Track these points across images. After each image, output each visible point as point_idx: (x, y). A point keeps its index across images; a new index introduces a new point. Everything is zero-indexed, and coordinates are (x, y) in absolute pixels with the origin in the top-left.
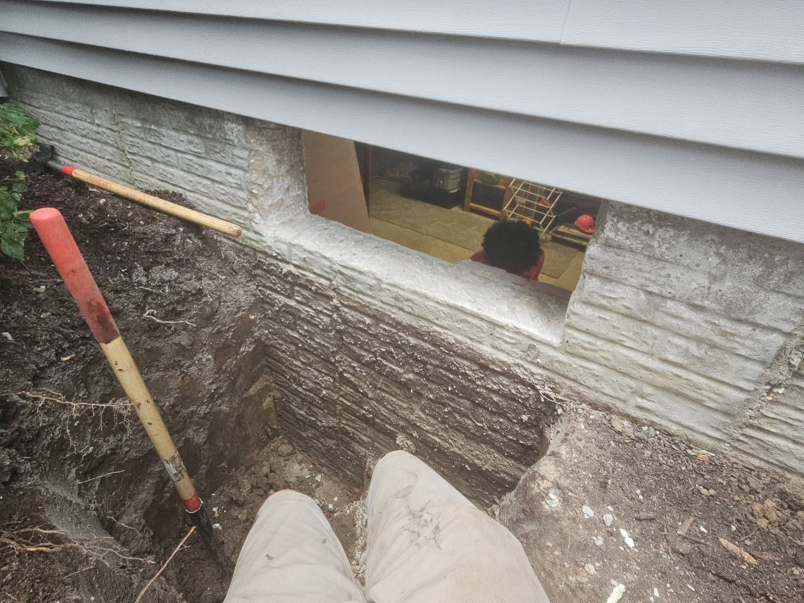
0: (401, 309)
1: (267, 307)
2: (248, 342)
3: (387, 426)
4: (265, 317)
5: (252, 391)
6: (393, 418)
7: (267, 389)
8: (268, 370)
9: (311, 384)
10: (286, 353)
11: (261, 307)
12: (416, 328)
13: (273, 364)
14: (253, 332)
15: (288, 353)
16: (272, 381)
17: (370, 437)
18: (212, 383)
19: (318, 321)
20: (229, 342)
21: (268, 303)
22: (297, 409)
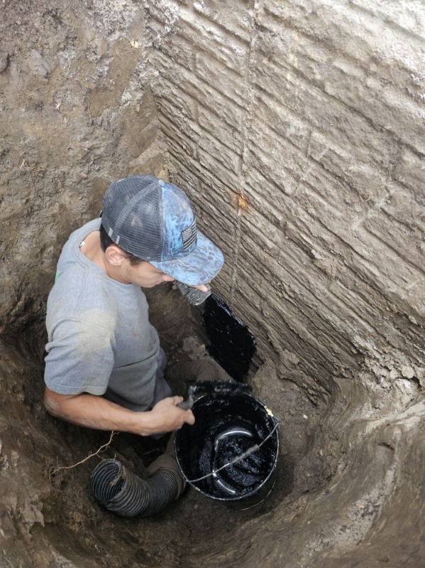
0: (388, 22)
1: (155, 26)
2: (133, 88)
3: (302, 235)
4: (154, 47)
5: (141, 160)
6: (315, 228)
7: (160, 159)
8: (162, 134)
9: (210, 160)
10: (181, 110)
11: (147, 28)
12: (410, 72)
13: (166, 126)
14: (138, 73)
15: (184, 111)
16: (166, 150)
17: (275, 243)
18: (85, 139)
19: (227, 55)
20: (104, 81)
21: (158, 20)
22: (193, 191)
